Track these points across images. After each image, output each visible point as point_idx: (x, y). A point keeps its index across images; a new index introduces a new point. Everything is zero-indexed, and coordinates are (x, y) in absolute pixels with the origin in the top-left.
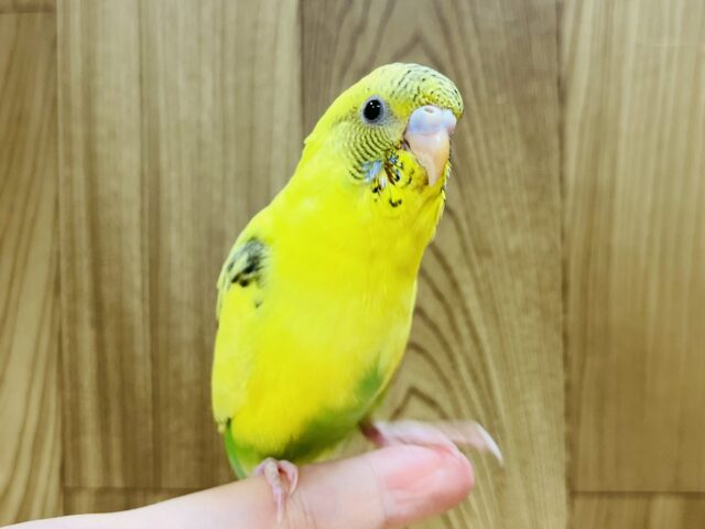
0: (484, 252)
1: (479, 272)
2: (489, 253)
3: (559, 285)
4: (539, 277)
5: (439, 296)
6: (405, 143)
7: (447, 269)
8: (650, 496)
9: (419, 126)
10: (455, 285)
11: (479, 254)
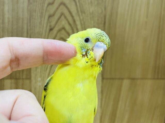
0: (83, 12)
1: (81, 18)
2: (85, 13)
3: (103, 22)
4: (98, 20)
5: (70, 24)
6: (93, 50)
7: (72, 17)
8: (122, 79)
9: (97, 46)
10: (74, 21)
11: (82, 12)
